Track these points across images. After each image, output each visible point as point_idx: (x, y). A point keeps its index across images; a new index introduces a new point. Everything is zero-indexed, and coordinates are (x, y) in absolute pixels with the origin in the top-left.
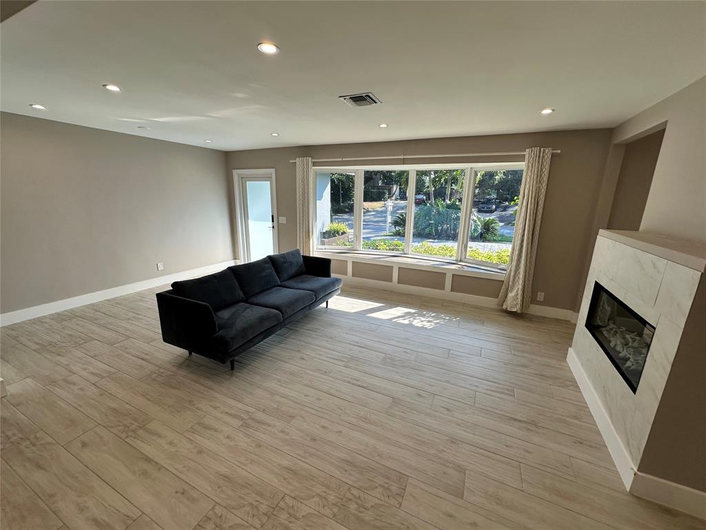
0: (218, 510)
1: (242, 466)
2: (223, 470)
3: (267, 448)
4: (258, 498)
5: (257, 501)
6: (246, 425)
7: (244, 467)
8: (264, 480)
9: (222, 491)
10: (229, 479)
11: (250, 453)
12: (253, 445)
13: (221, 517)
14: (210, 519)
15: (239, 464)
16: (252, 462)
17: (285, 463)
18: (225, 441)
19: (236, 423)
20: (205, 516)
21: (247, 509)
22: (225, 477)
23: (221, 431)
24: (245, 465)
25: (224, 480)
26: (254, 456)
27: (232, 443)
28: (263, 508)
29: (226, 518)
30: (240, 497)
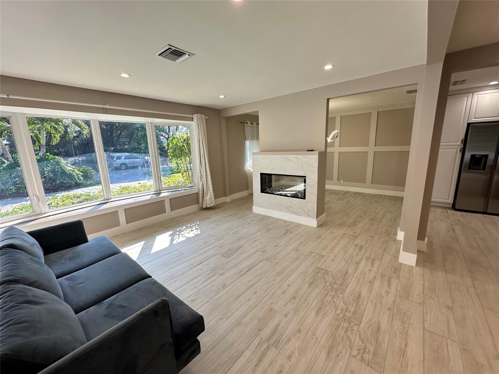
0: (355, 353)
1: (319, 341)
2: (323, 355)
3: (302, 325)
4: (341, 328)
5: (343, 328)
6: (276, 344)
7: (319, 339)
8: (327, 325)
9: (340, 353)
10: (330, 350)
11: (306, 336)
12: (298, 336)
13: (359, 350)
14: (362, 357)
15: (317, 344)
16: (314, 334)
17: (313, 314)
18: (294, 360)
19: (272, 353)
20: (361, 361)
21: (349, 334)
22: (329, 352)
23: (282, 366)
24: (317, 339)
25: (332, 353)
26: (309, 333)
27: (297, 353)
28: (346, 325)
29: (358, 346)
30: (342, 339)
